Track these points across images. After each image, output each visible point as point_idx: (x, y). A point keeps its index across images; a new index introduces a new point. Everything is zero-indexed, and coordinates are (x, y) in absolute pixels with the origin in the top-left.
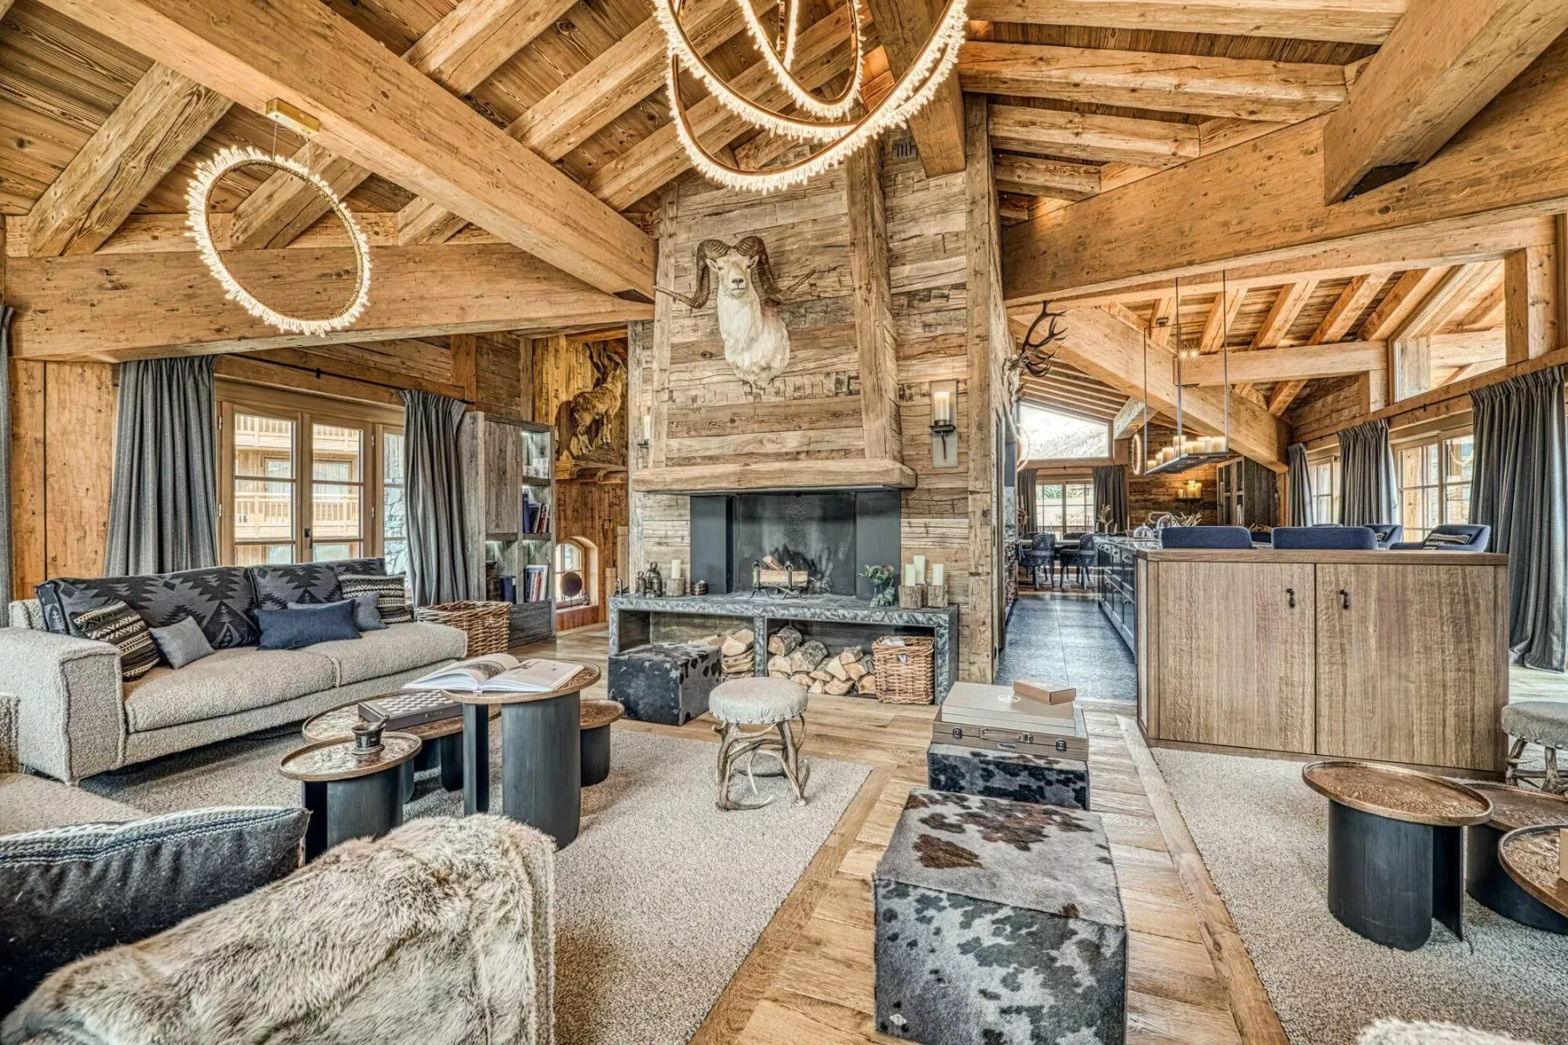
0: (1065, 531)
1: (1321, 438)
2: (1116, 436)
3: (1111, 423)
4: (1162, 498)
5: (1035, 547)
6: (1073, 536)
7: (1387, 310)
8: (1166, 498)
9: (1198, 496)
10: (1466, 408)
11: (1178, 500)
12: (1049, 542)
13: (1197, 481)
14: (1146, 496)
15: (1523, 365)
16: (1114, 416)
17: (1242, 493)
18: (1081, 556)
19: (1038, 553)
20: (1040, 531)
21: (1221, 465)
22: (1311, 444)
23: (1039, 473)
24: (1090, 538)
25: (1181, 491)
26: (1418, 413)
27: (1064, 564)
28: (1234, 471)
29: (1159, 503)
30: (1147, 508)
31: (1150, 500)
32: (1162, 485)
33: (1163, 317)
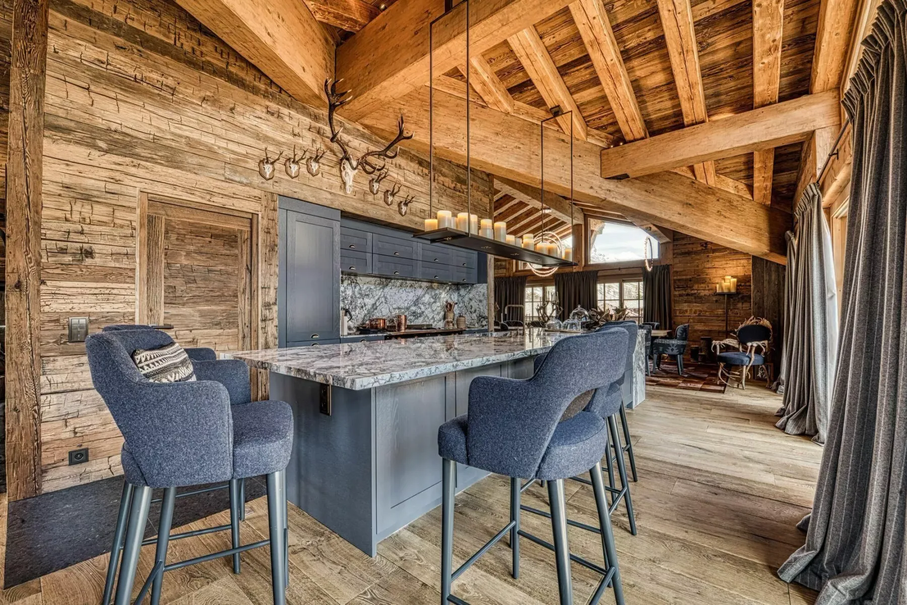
4: (703, 293)
11: (715, 294)
14: (689, 291)
25: (719, 286)
29: (701, 297)
30: (690, 302)
31: (692, 295)
32: (703, 281)
33: (554, 106)
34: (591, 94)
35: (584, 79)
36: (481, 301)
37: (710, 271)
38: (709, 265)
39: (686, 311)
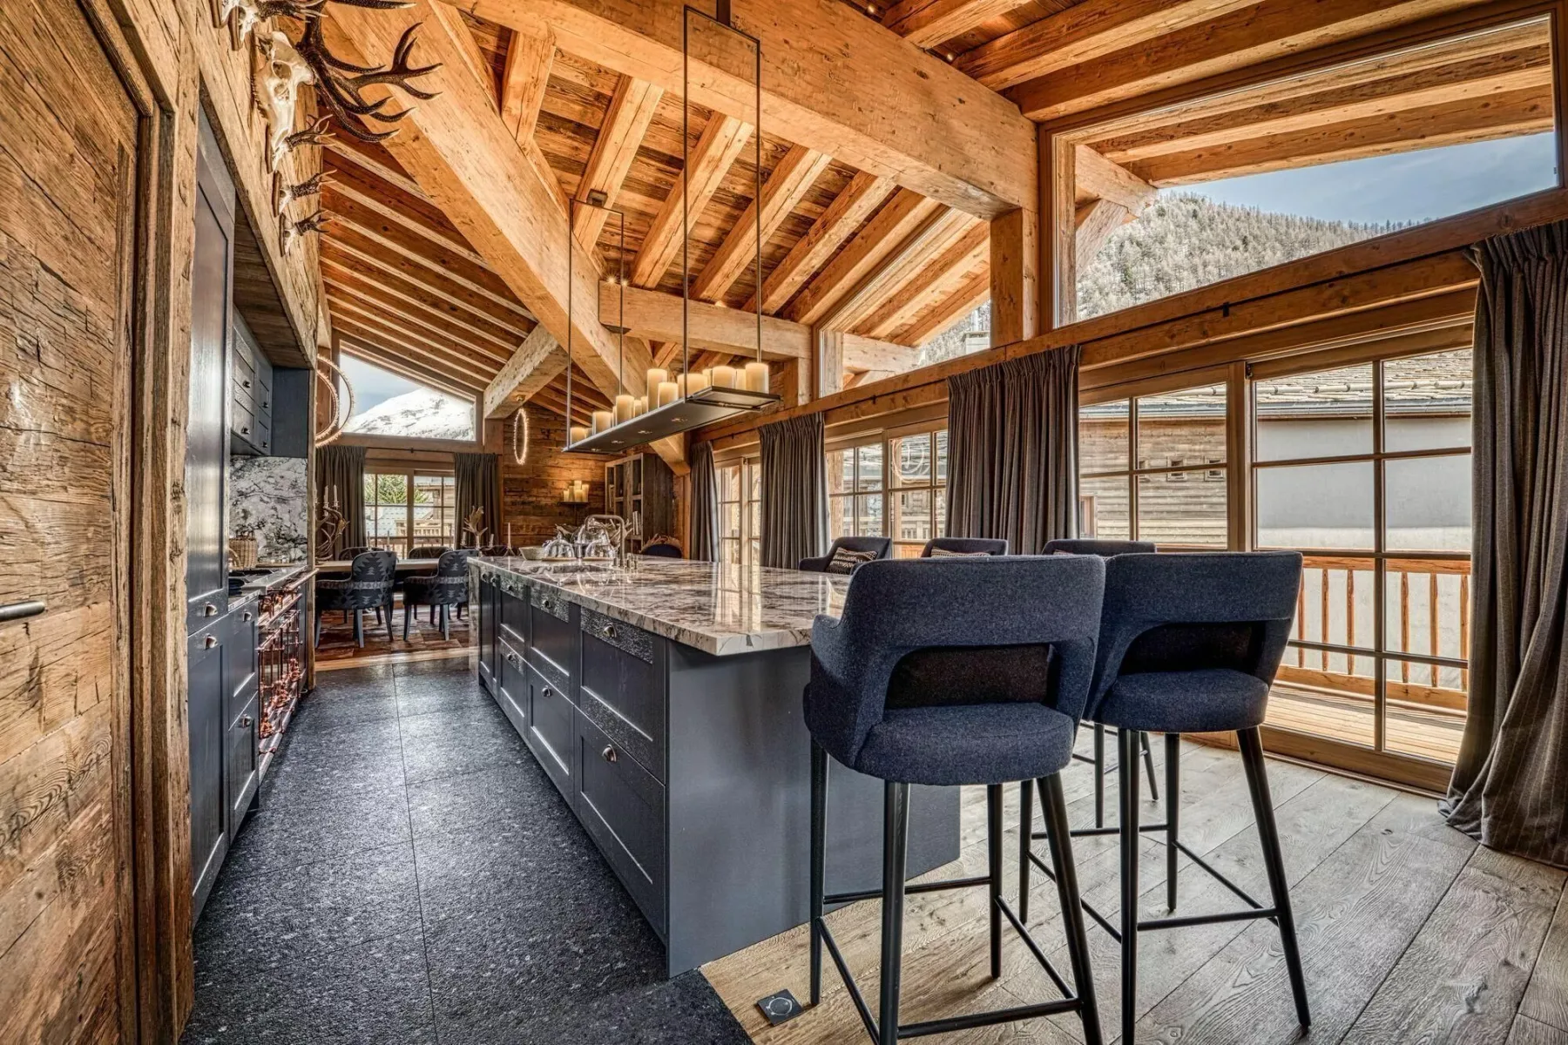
0: (410, 544)
1: (732, 436)
2: (487, 412)
3: (481, 397)
4: (544, 501)
5: (355, 575)
6: (425, 553)
7: (824, 287)
8: (549, 501)
9: (585, 501)
10: (939, 398)
11: (562, 504)
12: (384, 565)
13: (584, 482)
14: (525, 498)
15: (1015, 348)
16: (485, 385)
17: (641, 497)
18: (440, 586)
19: (364, 585)
20: (370, 546)
21: (611, 464)
22: (718, 443)
23: (369, 454)
24: (457, 558)
25: (566, 493)
26: (864, 406)
27: (409, 603)
28: (629, 473)
29: (541, 508)
30: (526, 514)
31: (530, 503)
32: (544, 485)
33: (599, 189)
34: (634, 200)
35: (645, 179)
36: (282, 500)
37: (556, 471)
38: (551, 463)
39: (521, 527)
